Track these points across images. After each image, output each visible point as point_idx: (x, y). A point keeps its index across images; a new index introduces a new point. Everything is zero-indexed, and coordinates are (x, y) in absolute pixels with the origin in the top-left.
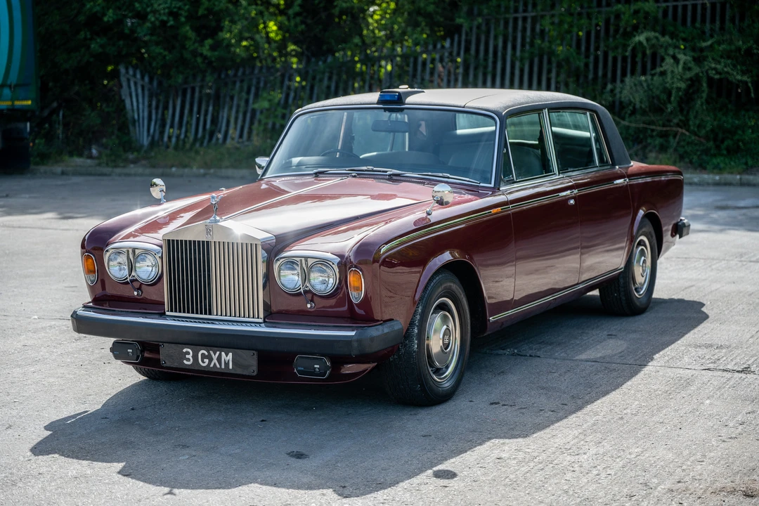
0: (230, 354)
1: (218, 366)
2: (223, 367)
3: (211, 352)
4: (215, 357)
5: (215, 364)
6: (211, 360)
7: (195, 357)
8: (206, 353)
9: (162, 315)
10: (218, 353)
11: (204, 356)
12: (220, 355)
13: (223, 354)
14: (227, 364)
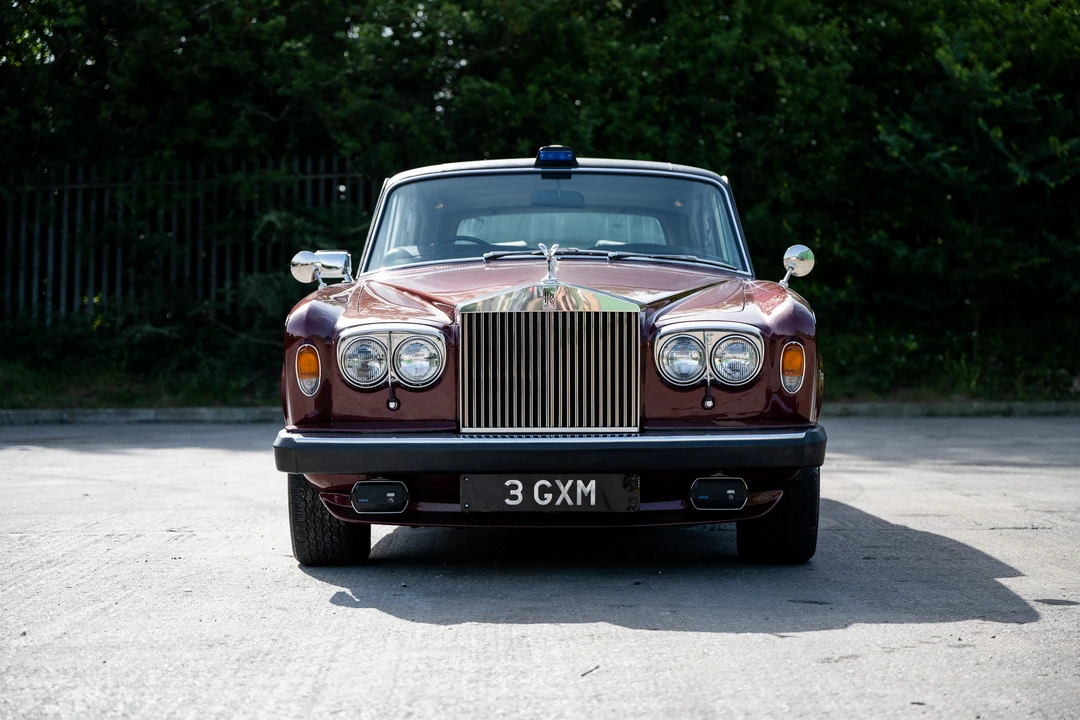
0: (593, 483)
1: (570, 502)
2: (579, 502)
3: (558, 482)
4: (564, 490)
5: (564, 500)
6: (556, 492)
8: (548, 484)
10: (570, 483)
11: (543, 489)
14: (586, 498)
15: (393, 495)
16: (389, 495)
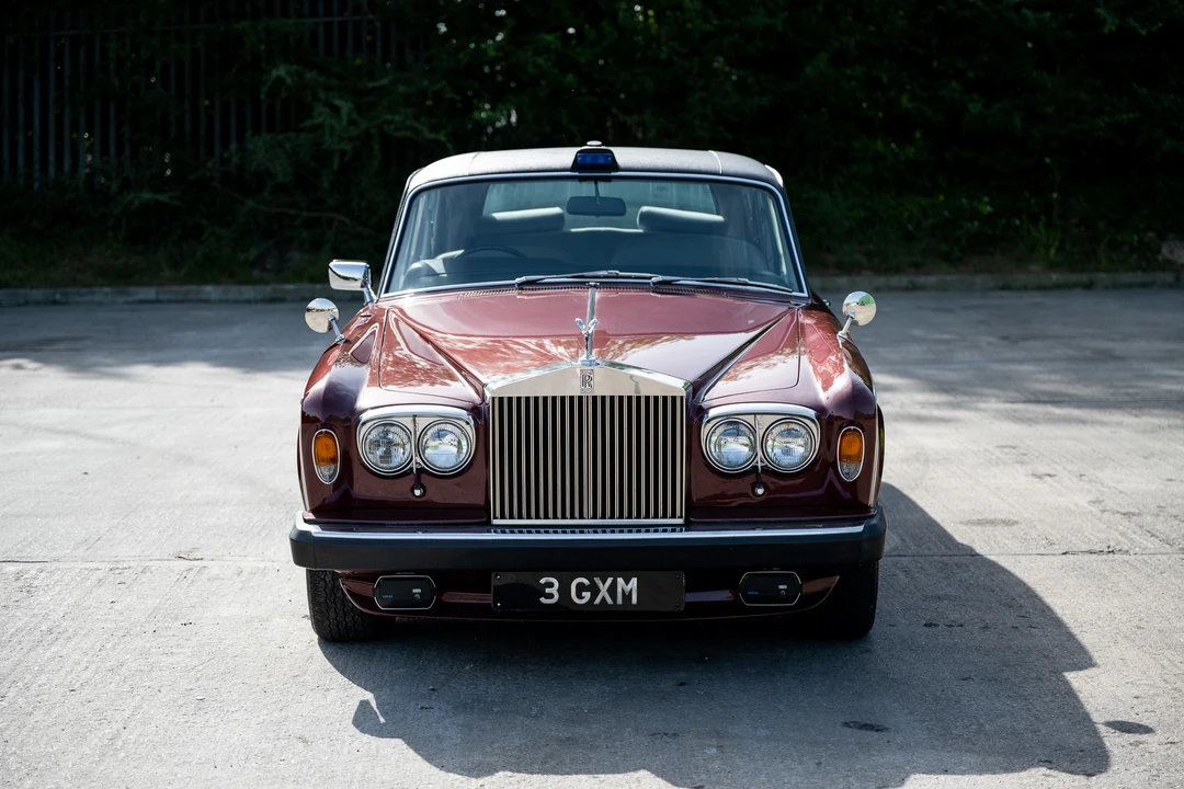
0: (634, 581)
1: (609, 601)
2: (620, 601)
3: (597, 580)
4: (604, 588)
5: (603, 599)
7: (564, 590)
8: (586, 581)
9: (486, 525)
10: (610, 580)
12: (614, 584)
13: (620, 581)
14: (627, 597)
15: (419, 591)
16: (415, 591)
